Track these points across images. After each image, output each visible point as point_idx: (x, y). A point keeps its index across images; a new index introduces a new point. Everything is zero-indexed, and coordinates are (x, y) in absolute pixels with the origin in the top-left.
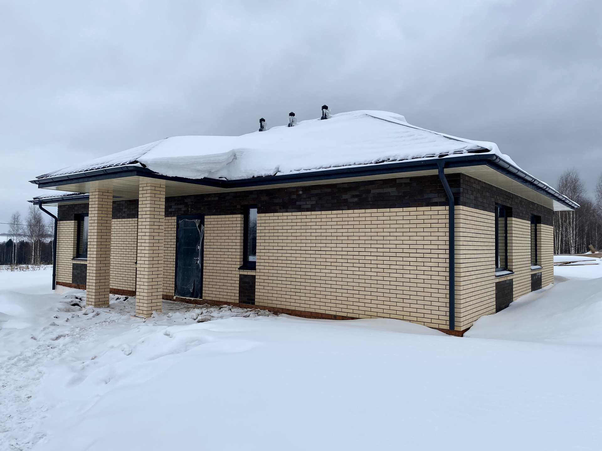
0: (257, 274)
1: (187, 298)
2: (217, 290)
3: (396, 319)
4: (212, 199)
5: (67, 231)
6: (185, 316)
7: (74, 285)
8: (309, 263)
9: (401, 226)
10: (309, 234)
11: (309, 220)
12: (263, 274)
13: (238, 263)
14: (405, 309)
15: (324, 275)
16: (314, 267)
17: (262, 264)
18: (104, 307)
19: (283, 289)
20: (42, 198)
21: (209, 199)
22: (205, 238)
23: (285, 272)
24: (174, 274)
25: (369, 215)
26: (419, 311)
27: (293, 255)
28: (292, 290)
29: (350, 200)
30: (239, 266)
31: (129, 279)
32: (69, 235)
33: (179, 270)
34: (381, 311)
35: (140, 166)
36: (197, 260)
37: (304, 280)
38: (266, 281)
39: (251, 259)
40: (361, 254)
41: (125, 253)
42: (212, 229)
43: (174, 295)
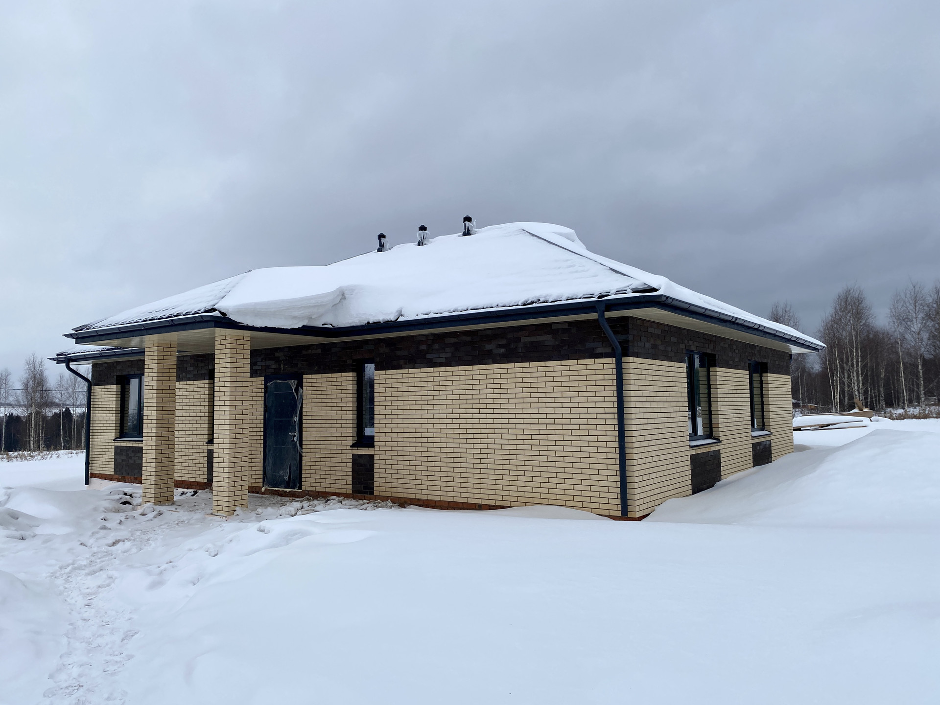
0: (376, 453)
1: (281, 489)
2: (322, 476)
3: (556, 506)
4: (314, 352)
5: (106, 399)
6: (280, 512)
7: (117, 476)
8: (445, 436)
9: (559, 384)
10: (444, 397)
11: (444, 378)
12: (383, 453)
13: (351, 439)
14: (567, 492)
15: (464, 450)
16: (451, 440)
17: (382, 439)
18: (167, 504)
19: (411, 472)
20: (70, 354)
21: (310, 352)
22: (304, 405)
23: (413, 449)
24: (262, 457)
25: (520, 370)
26: (584, 493)
27: (423, 426)
28: (424, 473)
29: (496, 351)
30: (351, 443)
31: (198, 465)
32: (108, 406)
33: (269, 451)
34: (538, 495)
35: (219, 315)
36: (294, 436)
37: (438, 459)
38: (388, 462)
39: (368, 432)
40: (511, 421)
41: (191, 429)
42: (313, 393)
43: (262, 486)
